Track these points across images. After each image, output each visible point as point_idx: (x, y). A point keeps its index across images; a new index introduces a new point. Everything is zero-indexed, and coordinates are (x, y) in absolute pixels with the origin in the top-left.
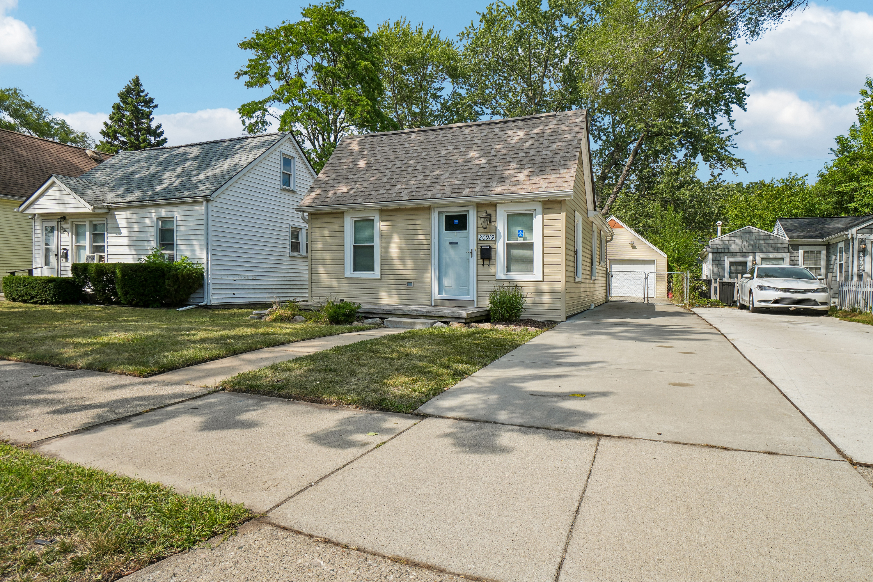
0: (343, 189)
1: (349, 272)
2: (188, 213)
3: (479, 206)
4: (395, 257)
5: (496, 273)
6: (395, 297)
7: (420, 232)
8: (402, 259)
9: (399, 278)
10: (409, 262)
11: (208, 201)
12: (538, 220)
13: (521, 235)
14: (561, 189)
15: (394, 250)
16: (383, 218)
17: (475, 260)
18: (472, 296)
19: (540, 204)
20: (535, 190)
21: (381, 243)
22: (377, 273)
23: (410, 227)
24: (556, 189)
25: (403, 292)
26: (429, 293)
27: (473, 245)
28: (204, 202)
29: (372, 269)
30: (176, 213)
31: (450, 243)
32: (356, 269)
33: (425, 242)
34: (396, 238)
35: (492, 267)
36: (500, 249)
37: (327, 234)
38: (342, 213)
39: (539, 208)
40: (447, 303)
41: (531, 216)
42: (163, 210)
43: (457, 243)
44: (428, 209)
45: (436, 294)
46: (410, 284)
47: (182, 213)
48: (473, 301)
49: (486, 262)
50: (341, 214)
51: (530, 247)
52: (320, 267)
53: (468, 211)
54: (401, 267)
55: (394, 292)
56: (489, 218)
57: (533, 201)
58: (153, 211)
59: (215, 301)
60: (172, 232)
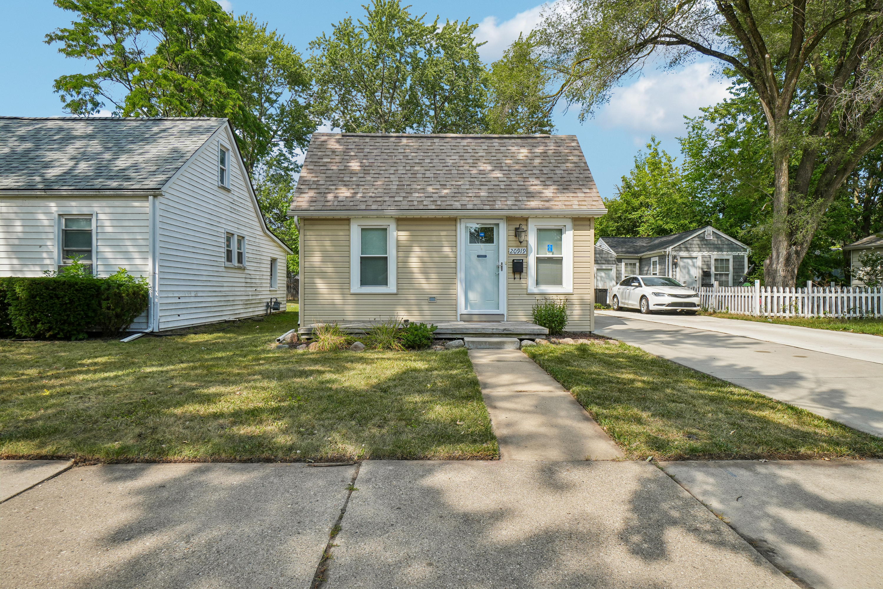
0: (344, 193)
1: (356, 287)
2: (120, 210)
3: (509, 219)
4: (416, 270)
5: (527, 287)
6: (416, 313)
7: (445, 244)
8: (425, 272)
9: (420, 293)
10: (433, 276)
11: (155, 196)
12: (568, 237)
13: (550, 250)
14: (593, 207)
15: (414, 263)
16: (400, 228)
17: (505, 274)
18: (503, 310)
19: (570, 220)
20: (569, 207)
21: (397, 254)
22: (392, 287)
23: (434, 238)
24: (589, 207)
25: (426, 308)
26: (455, 307)
27: (503, 258)
28: (151, 198)
29: (385, 282)
30: (96, 209)
31: (478, 256)
32: (363, 283)
33: (451, 254)
34: (417, 249)
35: (523, 281)
36: (531, 261)
37: (328, 243)
38: (348, 220)
39: (569, 224)
40: (475, 318)
41: (560, 231)
42: (73, 204)
43: (485, 256)
44: (454, 220)
45: (462, 309)
46: (432, 300)
47: (107, 210)
48: (503, 315)
49: (517, 276)
50: (347, 221)
51: (559, 261)
52: (318, 281)
53: (498, 225)
54: (423, 281)
55: (414, 308)
56: (518, 232)
57: (565, 217)
58: (53, 204)
59: (162, 326)
60: (88, 235)
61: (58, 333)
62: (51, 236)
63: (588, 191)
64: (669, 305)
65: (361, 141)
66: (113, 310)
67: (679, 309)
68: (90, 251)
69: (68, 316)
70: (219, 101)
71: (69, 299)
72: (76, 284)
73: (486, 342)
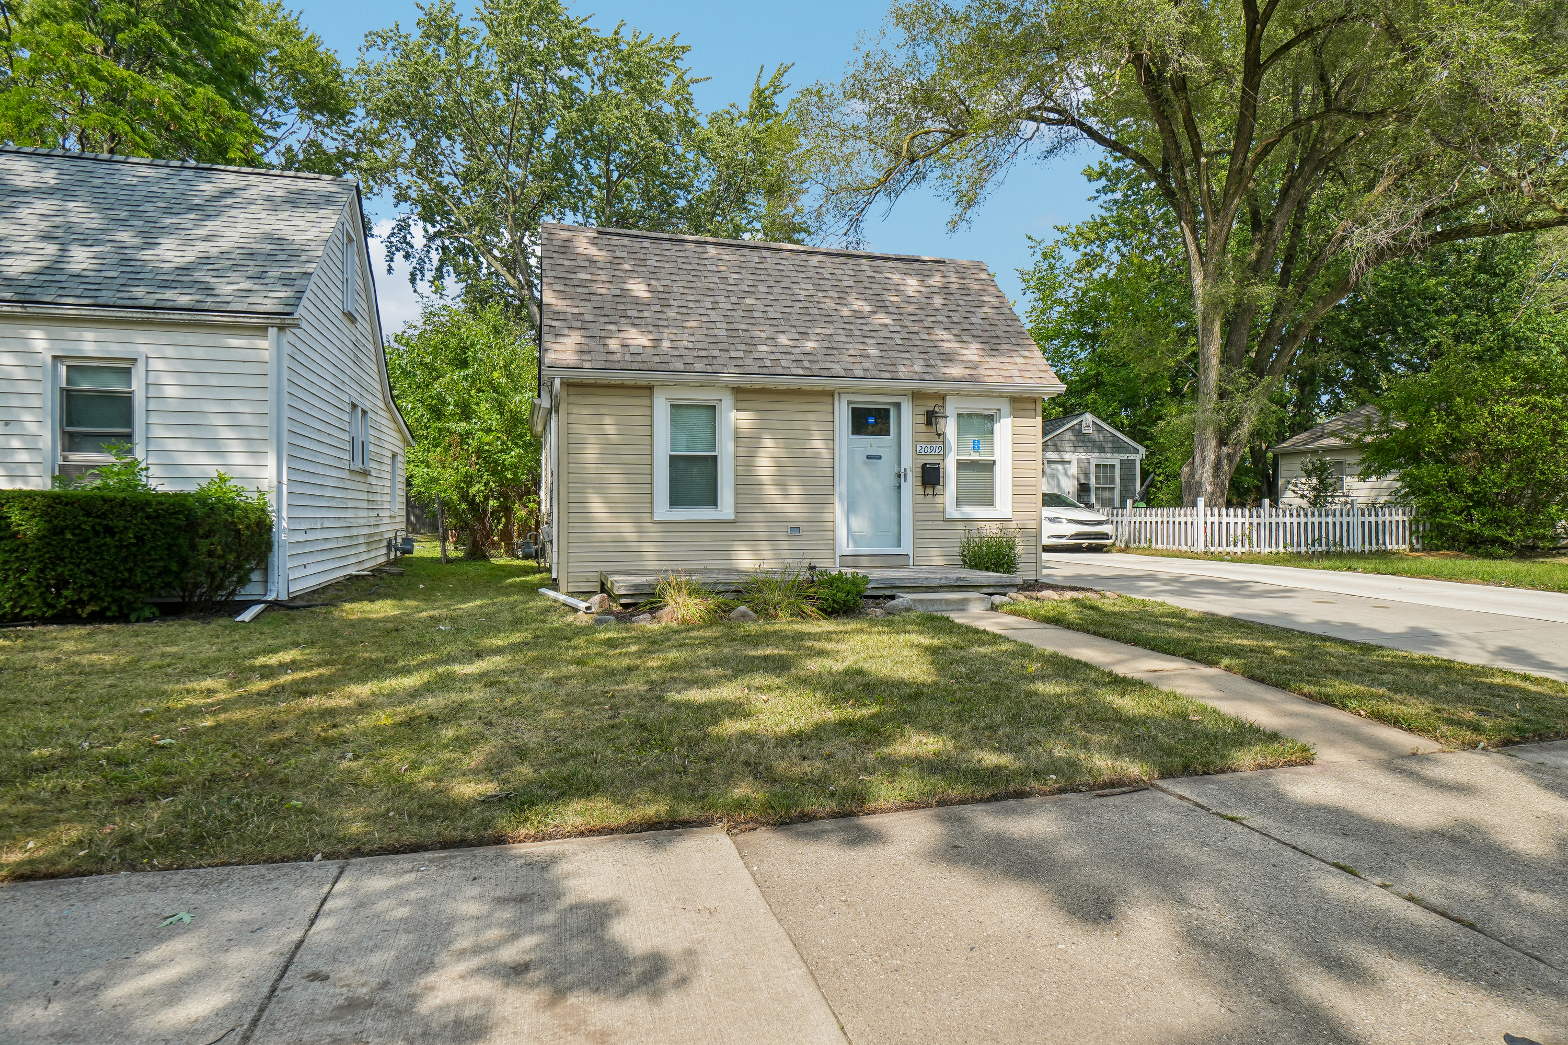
0: (638, 339)
1: (662, 510)
2: (199, 353)
3: (916, 396)
4: (766, 480)
5: (944, 508)
6: (768, 554)
7: (816, 434)
8: (781, 484)
9: (774, 517)
10: (795, 490)
11: (281, 328)
12: (1004, 427)
13: (976, 449)
14: (1044, 381)
15: (764, 467)
16: (740, 405)
17: (910, 486)
18: (907, 547)
19: (1007, 401)
20: (1009, 380)
21: (736, 452)
22: (726, 507)
23: (797, 425)
24: (1038, 380)
25: (784, 545)
26: (832, 544)
27: (907, 462)
28: (272, 332)
29: (713, 501)
30: (143, 349)
31: (869, 457)
32: (676, 500)
33: (825, 453)
34: (768, 443)
35: (939, 499)
36: (950, 467)
37: (611, 430)
38: (650, 388)
39: (1005, 407)
40: (865, 562)
41: (991, 418)
42: (89, 335)
43: (879, 458)
44: (830, 394)
45: (844, 546)
46: (794, 530)
47: (170, 352)
48: (907, 555)
49: (929, 491)
50: (648, 390)
51: (989, 466)
52: (594, 498)
53: (898, 406)
54: (778, 499)
55: (765, 545)
56: (931, 418)
57: (1000, 396)
58: (37, 334)
59: (296, 588)
60: (125, 402)
61: (108, 609)
62: (35, 402)
63: (1027, 354)
64: (1072, 537)
65: (636, 244)
66: (220, 557)
67: (1086, 543)
68: (129, 437)
69: (131, 570)
70: (213, 132)
71: (136, 537)
72: (148, 503)
73: (941, 600)
